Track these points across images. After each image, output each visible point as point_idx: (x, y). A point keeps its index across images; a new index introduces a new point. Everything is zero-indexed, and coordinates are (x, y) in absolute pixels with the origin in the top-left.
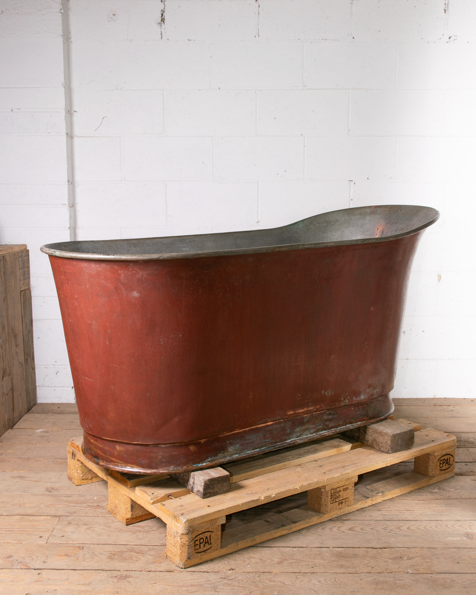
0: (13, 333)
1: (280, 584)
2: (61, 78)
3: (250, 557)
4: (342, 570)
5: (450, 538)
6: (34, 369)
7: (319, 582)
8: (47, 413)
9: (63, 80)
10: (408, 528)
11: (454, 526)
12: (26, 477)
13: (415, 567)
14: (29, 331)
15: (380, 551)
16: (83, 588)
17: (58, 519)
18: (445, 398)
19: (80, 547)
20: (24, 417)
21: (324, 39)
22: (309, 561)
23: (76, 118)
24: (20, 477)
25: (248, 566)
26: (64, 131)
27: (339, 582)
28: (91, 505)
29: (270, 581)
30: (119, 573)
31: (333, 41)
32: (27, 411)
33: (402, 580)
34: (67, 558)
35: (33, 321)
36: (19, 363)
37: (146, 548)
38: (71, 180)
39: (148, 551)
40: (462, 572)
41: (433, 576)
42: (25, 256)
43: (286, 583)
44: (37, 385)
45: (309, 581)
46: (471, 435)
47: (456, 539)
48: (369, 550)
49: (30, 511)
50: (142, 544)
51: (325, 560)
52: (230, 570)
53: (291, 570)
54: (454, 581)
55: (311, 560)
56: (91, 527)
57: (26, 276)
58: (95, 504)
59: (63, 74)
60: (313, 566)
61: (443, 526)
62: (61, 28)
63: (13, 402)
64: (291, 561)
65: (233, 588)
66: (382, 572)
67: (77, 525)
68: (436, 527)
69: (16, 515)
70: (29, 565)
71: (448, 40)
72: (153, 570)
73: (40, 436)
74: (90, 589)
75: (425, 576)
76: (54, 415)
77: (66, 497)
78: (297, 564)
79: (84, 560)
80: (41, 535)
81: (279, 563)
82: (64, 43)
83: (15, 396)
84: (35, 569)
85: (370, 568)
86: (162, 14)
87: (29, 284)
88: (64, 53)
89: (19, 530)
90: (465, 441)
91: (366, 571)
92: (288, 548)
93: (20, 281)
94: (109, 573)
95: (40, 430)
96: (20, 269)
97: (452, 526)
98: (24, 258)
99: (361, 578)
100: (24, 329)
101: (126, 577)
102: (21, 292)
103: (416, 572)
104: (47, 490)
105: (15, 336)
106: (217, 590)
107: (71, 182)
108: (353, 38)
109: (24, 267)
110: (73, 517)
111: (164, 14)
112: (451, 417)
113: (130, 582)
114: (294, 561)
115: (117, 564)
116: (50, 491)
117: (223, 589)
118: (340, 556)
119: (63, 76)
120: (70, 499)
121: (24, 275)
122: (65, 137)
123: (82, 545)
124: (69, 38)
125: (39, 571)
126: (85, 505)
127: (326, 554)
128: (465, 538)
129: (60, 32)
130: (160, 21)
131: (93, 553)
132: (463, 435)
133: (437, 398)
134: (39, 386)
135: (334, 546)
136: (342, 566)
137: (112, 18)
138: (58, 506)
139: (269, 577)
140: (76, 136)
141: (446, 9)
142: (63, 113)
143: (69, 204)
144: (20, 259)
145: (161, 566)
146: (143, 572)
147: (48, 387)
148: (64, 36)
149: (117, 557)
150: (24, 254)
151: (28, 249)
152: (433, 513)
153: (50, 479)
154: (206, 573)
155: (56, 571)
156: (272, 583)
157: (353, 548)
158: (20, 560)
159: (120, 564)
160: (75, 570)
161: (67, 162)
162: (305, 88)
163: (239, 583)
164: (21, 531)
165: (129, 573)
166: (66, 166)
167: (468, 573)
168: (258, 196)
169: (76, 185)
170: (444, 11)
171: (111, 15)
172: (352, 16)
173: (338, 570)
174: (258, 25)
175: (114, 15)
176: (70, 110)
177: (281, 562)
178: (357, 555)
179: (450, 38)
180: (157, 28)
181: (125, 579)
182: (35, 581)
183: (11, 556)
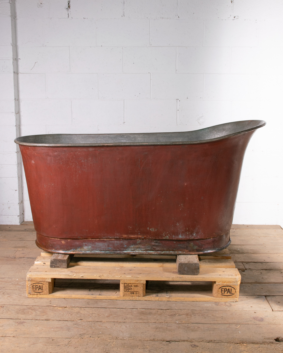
1: (104, 328)
2: (10, 40)
3: (93, 313)
4: (141, 321)
7: (126, 327)
8: (2, 231)
9: (11, 42)
13: (181, 320)
15: (165, 311)
19: (2, 306)
21: (162, 18)
23: (20, 63)
25: (90, 318)
26: (12, 71)
27: (136, 327)
28: (14, 283)
29: (99, 326)
30: (20, 320)
31: (167, 19)
33: (171, 327)
37: (38, 308)
38: (17, 98)
39: (38, 309)
40: (205, 323)
41: (189, 325)
43: (108, 327)
45: (120, 327)
47: (209, 305)
48: (159, 310)
50: (36, 305)
51: (133, 315)
52: (80, 320)
53: (113, 320)
54: (199, 327)
55: (125, 315)
58: (16, 283)
59: (11, 38)
60: (126, 318)
62: (10, 11)
64: (114, 315)
65: (79, 329)
66: (162, 323)
67: (3, 294)
71: (233, 19)
72: (39, 319)
74: (2, 329)
75: (184, 325)
76: (6, 232)
78: (117, 317)
79: (2, 313)
81: (107, 317)
82: (12, 20)
85: (156, 320)
86: (69, 4)
88: (12, 26)
90: (234, 250)
91: (153, 322)
92: (115, 309)
94: (14, 320)
99: (149, 325)
101: (23, 322)
103: (180, 322)
106: (70, 330)
107: (17, 100)
108: (179, 17)
110: (2, 290)
111: (70, 3)
112: (232, 236)
113: (24, 325)
114: (116, 316)
117: (73, 330)
118: (142, 313)
120: (3, 280)
122: (12, 75)
123: (3, 305)
124: (15, 17)
126: (10, 283)
127: (135, 312)
128: (214, 305)
129: (10, 14)
130: (67, 7)
131: (8, 309)
132: (235, 246)
135: (140, 308)
136: (141, 319)
137: (40, 5)
139: (100, 324)
140: (20, 73)
141: (232, 0)
142: (12, 61)
143: (15, 112)
145: (43, 317)
146: (33, 320)
147: (4, 215)
148: (11, 16)
149: (21, 312)
154: (66, 321)
156: (100, 327)
157: (151, 309)
159: (21, 316)
161: (14, 88)
162: (151, 46)
163: (82, 327)
165: (25, 321)
166: (14, 91)
167: (208, 324)
168: (124, 108)
169: (20, 101)
170: (231, 2)
171: (40, 4)
172: (178, 5)
173: (138, 321)
174: (124, 9)
175: (41, 4)
176: (16, 58)
177: (109, 316)
178: (151, 313)
179: (234, 17)
180: (66, 11)
181: (22, 324)
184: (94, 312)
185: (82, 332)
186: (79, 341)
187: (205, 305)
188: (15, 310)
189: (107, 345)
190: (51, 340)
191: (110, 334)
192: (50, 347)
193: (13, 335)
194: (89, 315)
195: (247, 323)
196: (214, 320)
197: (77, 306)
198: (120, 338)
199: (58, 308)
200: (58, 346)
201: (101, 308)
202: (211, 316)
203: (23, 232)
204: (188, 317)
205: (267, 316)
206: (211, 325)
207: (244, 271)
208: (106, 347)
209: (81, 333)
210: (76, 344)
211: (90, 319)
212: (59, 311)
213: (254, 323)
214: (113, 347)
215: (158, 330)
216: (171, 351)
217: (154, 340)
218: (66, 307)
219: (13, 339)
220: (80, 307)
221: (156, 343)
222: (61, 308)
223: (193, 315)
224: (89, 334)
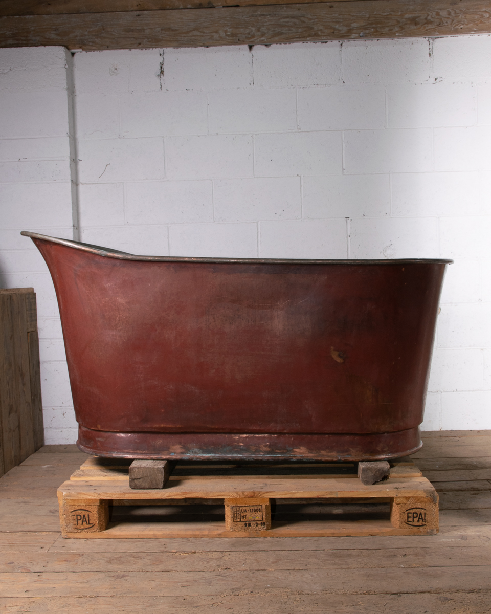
0: (20, 371)
1: (273, 578)
2: (65, 128)
3: (246, 559)
4: (335, 567)
5: (444, 540)
6: (41, 410)
7: (312, 576)
8: (54, 453)
9: (67, 130)
12: (30, 503)
13: (408, 563)
14: (36, 372)
15: (374, 551)
16: (81, 585)
17: (59, 533)
18: (451, 430)
19: (80, 554)
20: (32, 456)
21: (316, 84)
22: (303, 561)
23: (81, 166)
26: (69, 178)
27: (331, 575)
29: (263, 576)
30: (117, 573)
31: (324, 86)
32: (34, 450)
33: (394, 573)
34: (66, 562)
35: (41, 362)
36: (26, 402)
37: (144, 554)
38: (76, 225)
39: (146, 556)
40: (453, 565)
41: (425, 569)
42: (32, 299)
43: (279, 578)
44: (45, 426)
45: (302, 576)
46: (475, 459)
47: (450, 540)
48: (364, 551)
49: (33, 529)
51: (319, 559)
52: (226, 569)
53: (285, 568)
54: (445, 572)
55: (305, 560)
57: (33, 318)
59: (68, 124)
60: (307, 564)
62: (65, 82)
63: (20, 439)
64: (286, 561)
66: (375, 568)
69: (19, 532)
70: (29, 569)
71: (434, 82)
72: (150, 570)
73: (46, 471)
74: (88, 586)
75: (415, 569)
76: (61, 454)
78: (291, 563)
79: (83, 564)
80: (42, 546)
81: (273, 563)
82: (69, 96)
83: (22, 434)
84: (35, 572)
85: (363, 565)
86: (161, 67)
87: (36, 326)
88: (68, 104)
89: (21, 543)
90: (468, 465)
91: (359, 567)
92: (284, 552)
93: (27, 322)
94: (107, 573)
95: (46, 466)
96: (27, 310)
97: (448, 531)
98: (31, 301)
99: (353, 572)
100: (31, 369)
101: (123, 576)
102: (28, 333)
103: (408, 566)
104: (51, 512)
105: (22, 375)
106: (212, 584)
107: (77, 227)
108: (344, 82)
109: (31, 309)
111: (163, 67)
112: (456, 446)
113: (127, 580)
114: (288, 561)
115: (115, 567)
116: (53, 513)
117: (217, 584)
118: (335, 556)
119: (68, 126)
121: (31, 317)
122: (69, 184)
123: (82, 553)
124: (74, 92)
125: (39, 574)
127: (321, 555)
128: (460, 540)
129: (65, 86)
130: (159, 73)
131: (92, 558)
132: (467, 459)
133: (444, 431)
134: (46, 428)
135: (329, 548)
136: (335, 564)
137: (113, 72)
139: (263, 573)
140: (81, 183)
141: (431, 53)
142: (68, 161)
144: (27, 301)
145: (158, 567)
146: (140, 572)
147: (55, 428)
148: (68, 89)
149: (115, 561)
150: (31, 297)
151: (35, 292)
153: (54, 503)
154: (201, 572)
155: (55, 573)
156: (266, 578)
157: (348, 549)
158: (21, 565)
159: (118, 567)
160: (74, 572)
161: (73, 207)
162: (300, 131)
163: (233, 578)
164: (23, 544)
165: (126, 573)
166: (72, 211)
167: (459, 566)
168: (257, 235)
169: (82, 230)
170: (429, 55)
171: (113, 69)
172: (341, 62)
173: (331, 567)
174: (252, 73)
175: (116, 69)
176: (74, 158)
177: (276, 562)
178: (351, 555)
179: (436, 79)
180: (157, 80)
181: (122, 578)
182: (35, 581)
183: (13, 563)
184: (247, 557)
185: (235, 585)
186: (233, 599)
188: (103, 558)
189: (286, 603)
190: (181, 599)
191: (286, 587)
192: (183, 609)
193: (111, 595)
194: (240, 562)
197: (214, 549)
198: (306, 592)
199: (182, 554)
200: (197, 607)
201: (258, 551)
204: (419, 559)
208: (284, 606)
209: (234, 587)
210: (228, 603)
211: (244, 567)
212: (185, 558)
214: (297, 606)
215: (371, 578)
217: (368, 593)
218: (195, 553)
219: (111, 599)
220: (221, 552)
221: (374, 597)
222: (187, 554)
223: (426, 555)
224: (248, 588)
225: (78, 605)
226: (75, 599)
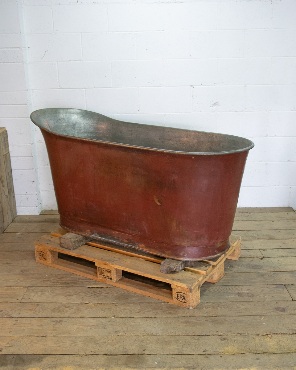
1: (137, 324)
4: (170, 316)
6: (14, 197)
7: (158, 322)
8: (23, 222)
10: (209, 291)
11: (234, 289)
12: (10, 264)
13: (209, 313)
14: (10, 176)
16: (38, 328)
17: (26, 288)
20: (10, 225)
24: (7, 263)
25: (123, 314)
27: (167, 322)
28: (44, 280)
29: (132, 322)
30: (57, 319)
32: (12, 221)
33: (200, 321)
34: (30, 311)
35: (13, 171)
36: (5, 196)
37: (71, 305)
40: (231, 315)
41: (216, 318)
43: (141, 323)
44: (17, 205)
45: (152, 322)
47: (232, 296)
49: (12, 284)
50: (69, 302)
51: (162, 310)
52: (113, 316)
53: (144, 316)
54: (226, 320)
55: (155, 310)
56: (44, 293)
57: (7, 146)
58: (46, 279)
60: (156, 313)
61: (227, 289)
63: (3, 218)
64: (145, 311)
65: (113, 326)
66: (191, 316)
67: (36, 292)
68: (224, 289)
69: (5, 287)
70: (11, 315)
72: (74, 317)
73: (19, 238)
74: (41, 328)
75: (212, 318)
76: (27, 223)
77: (31, 275)
78: (148, 312)
79: (39, 312)
80: (17, 298)
83: (4, 214)
84: (14, 318)
85: (185, 314)
87: (8, 150)
89: (6, 295)
90: (251, 236)
91: (183, 316)
93: (3, 149)
94: (51, 319)
97: (232, 289)
98: (5, 136)
99: (179, 320)
100: (7, 176)
101: (60, 321)
102: (4, 156)
103: (208, 316)
104: (22, 271)
105: (2, 181)
106: (106, 328)
109: (5, 141)
110: (34, 287)
112: (247, 220)
113: (61, 324)
116: (23, 272)
117: (108, 327)
118: (171, 307)
120: (33, 276)
121: (5, 145)
123: (39, 304)
125: (16, 319)
126: (41, 280)
127: (164, 307)
128: (237, 296)
131: (44, 308)
133: (241, 208)
136: (170, 313)
138: (27, 281)
139: (132, 320)
144: (2, 137)
145: (78, 315)
146: (69, 318)
147: (23, 206)
149: (56, 310)
150: (4, 134)
151: (6, 130)
152: (224, 281)
153: (23, 264)
154: (101, 318)
155: (24, 318)
156: (134, 323)
158: (7, 313)
159: (57, 314)
160: (34, 318)
163: (117, 324)
164: (7, 296)
165: (61, 319)
167: (234, 316)
173: (168, 316)
177: (140, 312)
181: (59, 322)
182: (14, 325)
183: (2, 311)
184: (125, 308)
185: (117, 329)
186: (116, 338)
187: (229, 296)
188: (50, 308)
189: (143, 341)
190: (89, 338)
191: (144, 330)
192: (90, 345)
193: (53, 335)
194: (121, 311)
195: (270, 314)
196: (239, 312)
197: (108, 302)
198: (154, 334)
199: (91, 305)
200: (97, 344)
201: (131, 303)
202: (236, 308)
203: (44, 223)
204: (214, 310)
205: (288, 306)
206: (237, 317)
207: (262, 259)
210: (113, 341)
212: (92, 308)
213: (277, 314)
214: (148, 344)
215: (188, 324)
216: (203, 345)
218: (98, 304)
219: (54, 338)
220: (112, 303)
222: (94, 305)
223: (218, 308)
224: (124, 331)
225: (37, 342)
226: (35, 338)
